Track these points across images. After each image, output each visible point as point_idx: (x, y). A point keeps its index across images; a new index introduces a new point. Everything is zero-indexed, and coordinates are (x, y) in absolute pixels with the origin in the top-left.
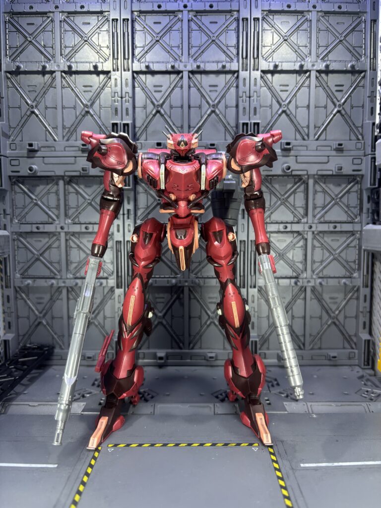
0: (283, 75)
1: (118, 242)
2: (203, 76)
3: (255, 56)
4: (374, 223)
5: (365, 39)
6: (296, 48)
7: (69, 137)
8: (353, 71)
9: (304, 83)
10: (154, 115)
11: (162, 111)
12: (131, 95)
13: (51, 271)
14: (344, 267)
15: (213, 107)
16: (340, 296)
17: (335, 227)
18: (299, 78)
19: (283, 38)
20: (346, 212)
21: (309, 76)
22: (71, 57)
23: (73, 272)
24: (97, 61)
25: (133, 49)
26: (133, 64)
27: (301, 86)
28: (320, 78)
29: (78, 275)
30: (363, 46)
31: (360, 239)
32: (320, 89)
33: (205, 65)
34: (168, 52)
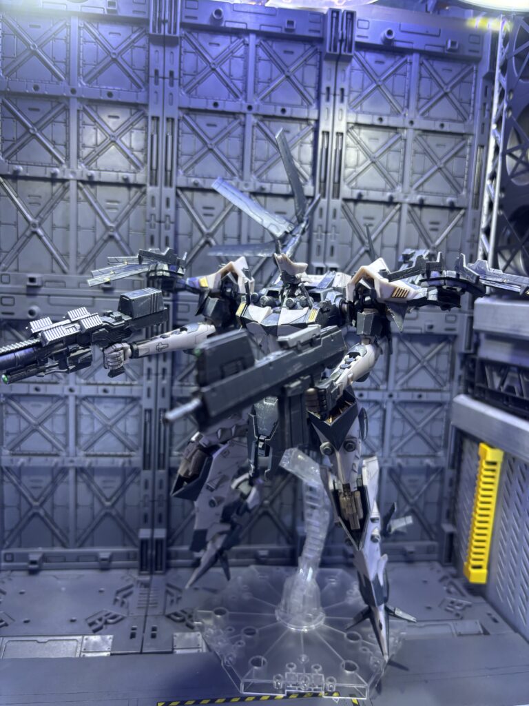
0: (368, 206)
1: (148, 411)
2: (269, 199)
3: (336, 180)
4: (466, 393)
5: (468, 167)
6: (386, 172)
7: (84, 269)
8: (452, 208)
9: (393, 217)
10: (202, 247)
11: (213, 242)
12: (172, 219)
13: (54, 446)
14: (428, 443)
16: (422, 478)
17: (420, 396)
18: (387, 210)
19: (371, 160)
20: (434, 378)
21: (400, 209)
22: (94, 159)
23: (84, 448)
24: (129, 170)
25: (178, 158)
26: (178, 178)
27: (390, 220)
28: (412, 213)
29: (91, 452)
30: (466, 176)
31: (448, 411)
32: (412, 226)
33: (271, 186)
34: (224, 164)
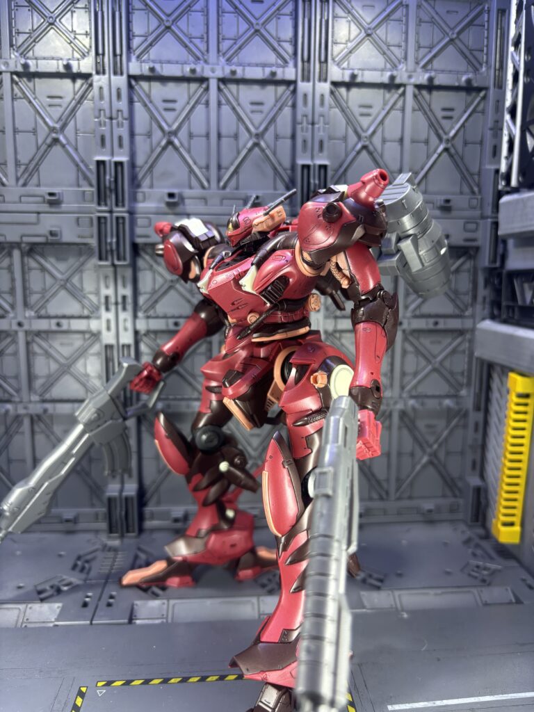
0: (364, 91)
1: (109, 347)
2: (242, 87)
3: (323, 59)
4: (493, 317)
5: (487, 38)
6: (385, 48)
7: (26, 180)
8: (469, 88)
9: (395, 104)
10: (164, 148)
11: (176, 142)
12: (126, 114)
13: (5, 392)
14: (447, 381)
15: (257, 138)
16: (441, 423)
17: (436, 323)
18: (388, 95)
19: (365, 32)
20: (453, 301)
21: (404, 94)
22: (28, 49)
23: (39, 391)
24: (71, 57)
25: (129, 40)
26: (131, 64)
27: (392, 108)
28: (419, 97)
29: (47, 396)
30: (485, 49)
31: (471, 341)
32: (420, 114)
33: (244, 70)
34: (186, 46)
